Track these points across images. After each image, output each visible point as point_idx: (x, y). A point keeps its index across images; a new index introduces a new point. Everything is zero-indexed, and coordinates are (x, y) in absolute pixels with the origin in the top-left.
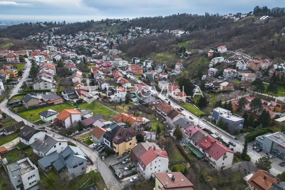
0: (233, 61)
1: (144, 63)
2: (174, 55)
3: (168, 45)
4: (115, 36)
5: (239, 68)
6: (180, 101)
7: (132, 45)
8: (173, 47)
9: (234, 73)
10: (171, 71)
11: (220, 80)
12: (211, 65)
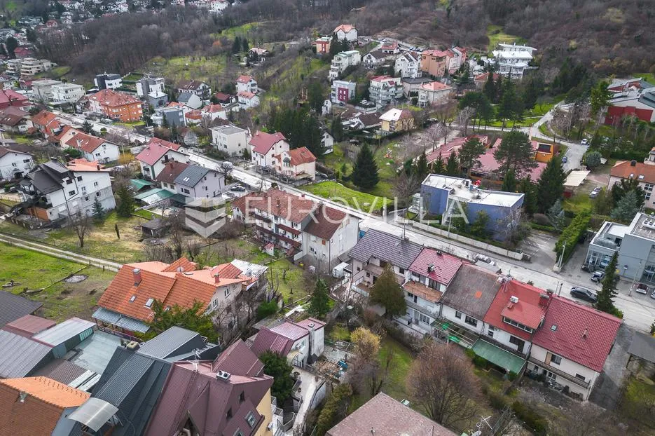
0: (383, 60)
1: (139, 87)
2: (223, 59)
3: (195, 34)
4: (17, 22)
5: (404, 75)
6: (301, 177)
7: (83, 42)
8: (212, 41)
9: (397, 87)
10: (227, 101)
11: (368, 109)
12: (333, 74)
